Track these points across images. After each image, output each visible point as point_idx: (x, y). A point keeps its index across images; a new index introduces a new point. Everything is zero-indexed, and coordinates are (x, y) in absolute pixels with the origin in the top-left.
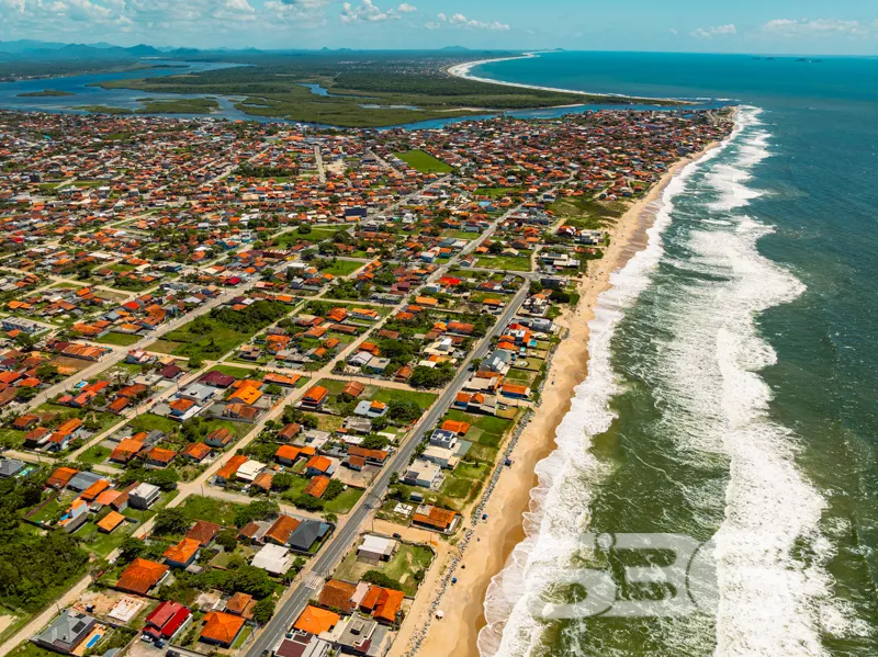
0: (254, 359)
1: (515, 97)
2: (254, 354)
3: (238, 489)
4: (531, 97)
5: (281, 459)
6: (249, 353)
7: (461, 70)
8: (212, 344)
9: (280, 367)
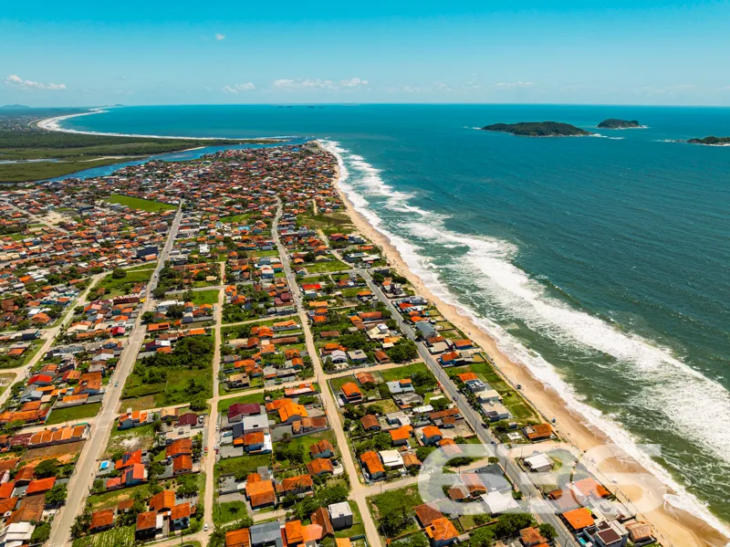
0: (247, 385)
1: (131, 145)
2: (244, 382)
3: (399, 476)
4: (153, 144)
5: (395, 443)
6: (240, 381)
7: (51, 125)
8: (193, 385)
9: (279, 384)
